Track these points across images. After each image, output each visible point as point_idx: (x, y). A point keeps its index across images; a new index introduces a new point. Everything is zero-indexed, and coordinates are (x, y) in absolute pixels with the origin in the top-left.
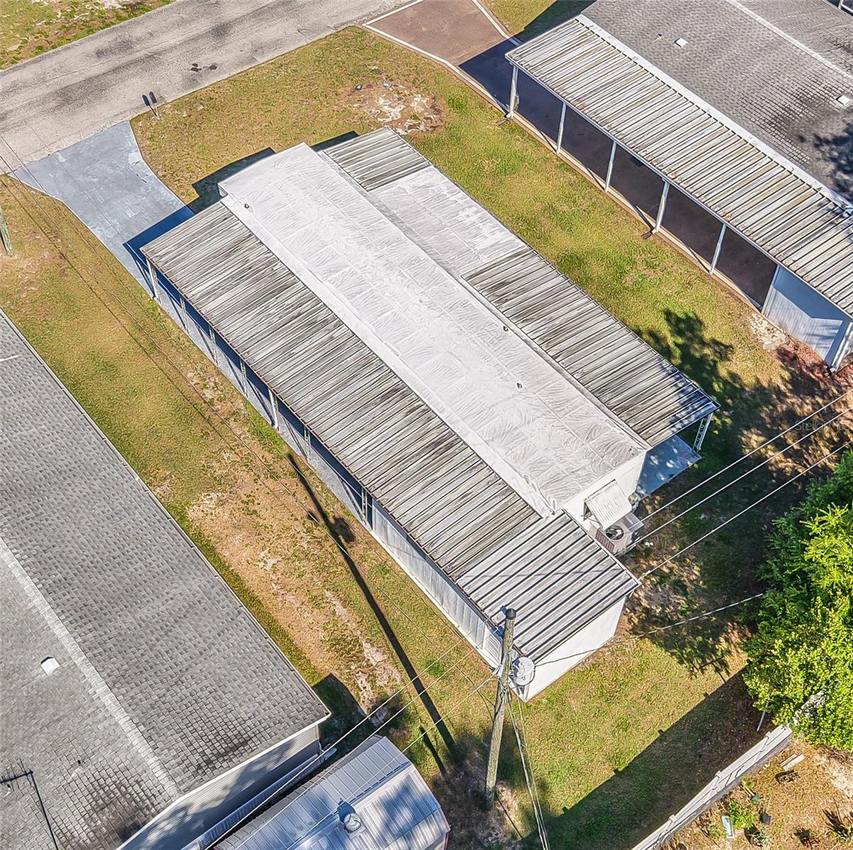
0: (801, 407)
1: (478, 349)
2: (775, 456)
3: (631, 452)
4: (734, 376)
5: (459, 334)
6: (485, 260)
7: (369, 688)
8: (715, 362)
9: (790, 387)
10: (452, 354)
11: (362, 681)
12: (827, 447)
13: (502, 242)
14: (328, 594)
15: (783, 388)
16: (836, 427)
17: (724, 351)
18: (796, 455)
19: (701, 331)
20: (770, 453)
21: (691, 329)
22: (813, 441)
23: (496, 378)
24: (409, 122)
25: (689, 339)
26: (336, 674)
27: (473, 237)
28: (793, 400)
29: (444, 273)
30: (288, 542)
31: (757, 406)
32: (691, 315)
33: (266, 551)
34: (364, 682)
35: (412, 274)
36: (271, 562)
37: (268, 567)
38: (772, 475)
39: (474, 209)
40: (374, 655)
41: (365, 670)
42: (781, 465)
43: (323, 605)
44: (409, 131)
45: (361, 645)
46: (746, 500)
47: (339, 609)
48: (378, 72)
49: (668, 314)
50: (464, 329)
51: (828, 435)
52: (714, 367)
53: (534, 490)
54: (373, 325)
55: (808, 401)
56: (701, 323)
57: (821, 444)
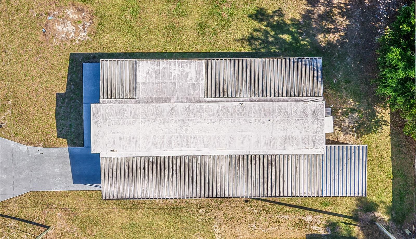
0: (320, 10)
1: (244, 121)
2: (331, 37)
3: (322, 107)
4: (292, 20)
5: (233, 122)
6: (202, 82)
7: (318, 227)
8: (282, 20)
9: (310, 5)
10: (240, 132)
11: (314, 228)
12: (340, 17)
13: (197, 68)
14: (278, 216)
15: (308, 8)
16: (335, 6)
17: (279, 13)
18: (336, 30)
19: (266, 12)
20: (329, 37)
21: (263, 15)
22: (335, 19)
23: (261, 126)
24: (80, 26)
25: (267, 20)
26: (307, 233)
27: (187, 77)
28: (316, 10)
29: (200, 104)
30: (250, 216)
31: (309, 24)
32: (257, 9)
33: (249, 224)
34: (315, 227)
35: (193, 116)
36: (254, 225)
37: (256, 228)
38: (337, 45)
39: (172, 64)
40: (309, 218)
41: (312, 224)
42: (336, 39)
43: (281, 221)
44: (86, 31)
45: (303, 220)
46: (339, 62)
47: (286, 217)
48: (39, 15)
49: (250, 16)
50: (232, 119)
51: (336, 12)
52: (284, 23)
53: (313, 149)
54: (206, 147)
55: (319, 5)
56: (263, 9)
57: (338, 18)
